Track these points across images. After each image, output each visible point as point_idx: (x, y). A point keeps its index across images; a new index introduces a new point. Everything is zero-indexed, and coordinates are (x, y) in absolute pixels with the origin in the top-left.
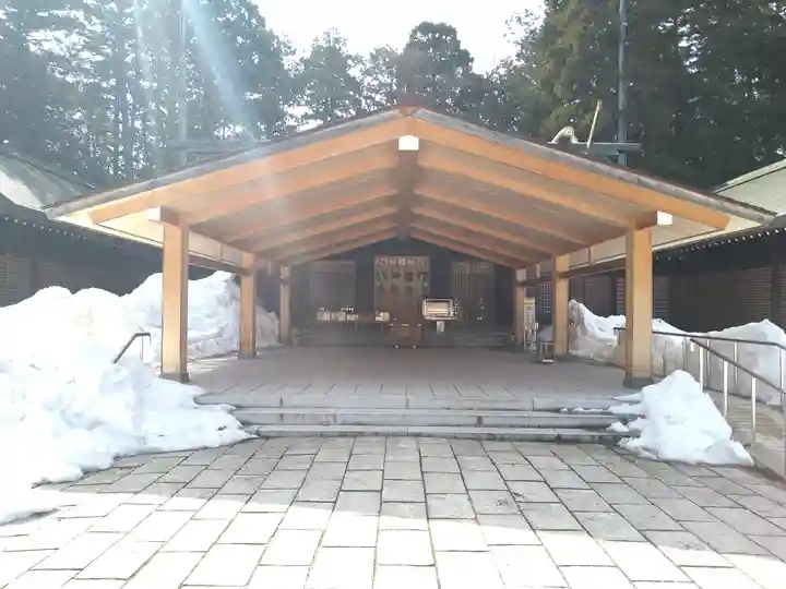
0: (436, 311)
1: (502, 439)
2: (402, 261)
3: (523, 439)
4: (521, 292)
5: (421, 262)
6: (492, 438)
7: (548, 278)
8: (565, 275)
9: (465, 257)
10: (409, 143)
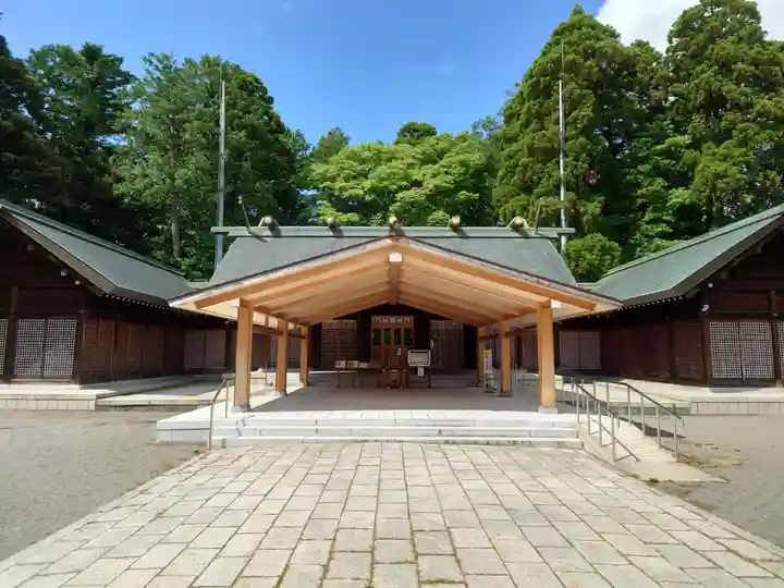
0: (419, 360)
1: (454, 443)
2: (393, 320)
3: (466, 443)
4: (481, 345)
5: (407, 321)
6: (447, 442)
7: (496, 336)
8: (507, 334)
9: (441, 318)
10: (395, 257)
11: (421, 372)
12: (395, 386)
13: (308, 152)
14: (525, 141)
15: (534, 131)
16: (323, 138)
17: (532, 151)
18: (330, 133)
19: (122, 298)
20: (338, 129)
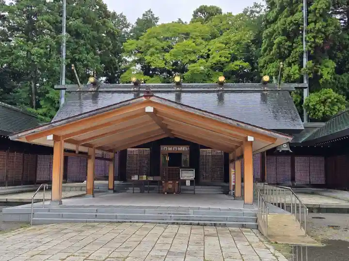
2: (175, 148)
5: (185, 149)
6: (174, 223)
11: (188, 183)
12: (170, 192)
13: (129, 30)
14: (279, 24)
15: (286, 17)
16: (139, 19)
17: (285, 32)
18: (144, 15)
19: (4, 136)
20: (149, 11)
